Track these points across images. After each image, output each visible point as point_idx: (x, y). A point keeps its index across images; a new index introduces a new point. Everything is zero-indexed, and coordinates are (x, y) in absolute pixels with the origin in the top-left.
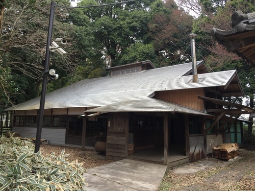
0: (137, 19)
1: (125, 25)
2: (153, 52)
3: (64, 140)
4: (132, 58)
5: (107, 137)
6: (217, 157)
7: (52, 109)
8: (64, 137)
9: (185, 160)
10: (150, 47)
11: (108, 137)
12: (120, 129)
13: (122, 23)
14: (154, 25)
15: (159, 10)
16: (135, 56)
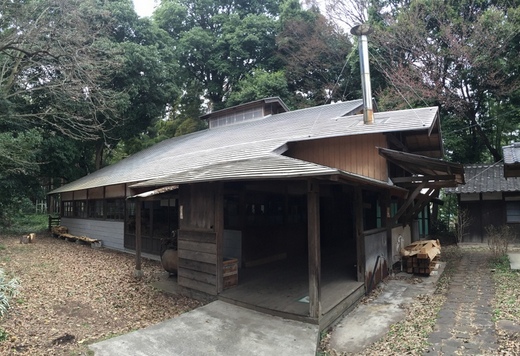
0: (255, 30)
1: (235, 40)
2: (285, 84)
3: (123, 242)
4: (246, 95)
5: (179, 242)
6: (410, 270)
7: (104, 187)
8: (122, 237)
9: (358, 293)
10: (278, 78)
11: (181, 243)
12: (203, 225)
13: (228, 36)
14: (286, 38)
15: (294, 15)
16: (253, 93)
